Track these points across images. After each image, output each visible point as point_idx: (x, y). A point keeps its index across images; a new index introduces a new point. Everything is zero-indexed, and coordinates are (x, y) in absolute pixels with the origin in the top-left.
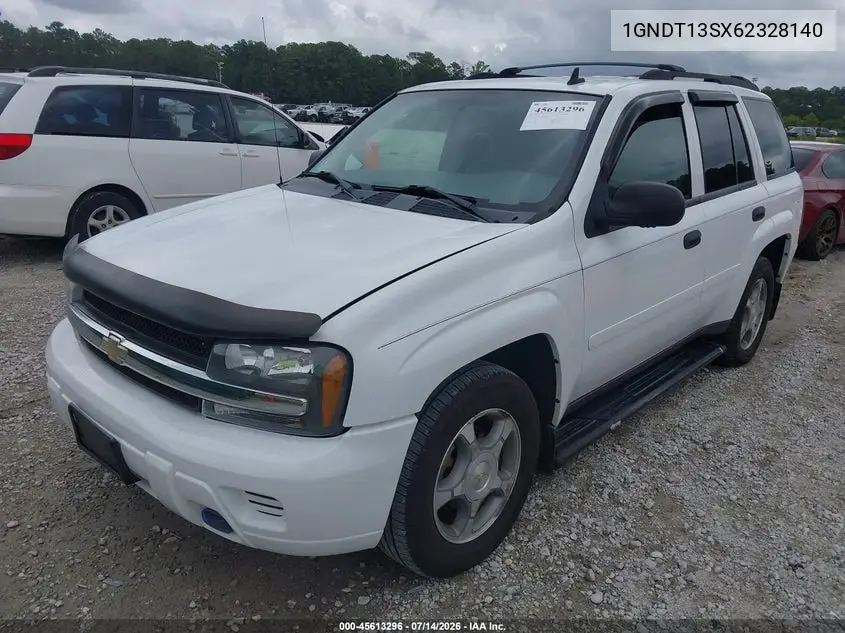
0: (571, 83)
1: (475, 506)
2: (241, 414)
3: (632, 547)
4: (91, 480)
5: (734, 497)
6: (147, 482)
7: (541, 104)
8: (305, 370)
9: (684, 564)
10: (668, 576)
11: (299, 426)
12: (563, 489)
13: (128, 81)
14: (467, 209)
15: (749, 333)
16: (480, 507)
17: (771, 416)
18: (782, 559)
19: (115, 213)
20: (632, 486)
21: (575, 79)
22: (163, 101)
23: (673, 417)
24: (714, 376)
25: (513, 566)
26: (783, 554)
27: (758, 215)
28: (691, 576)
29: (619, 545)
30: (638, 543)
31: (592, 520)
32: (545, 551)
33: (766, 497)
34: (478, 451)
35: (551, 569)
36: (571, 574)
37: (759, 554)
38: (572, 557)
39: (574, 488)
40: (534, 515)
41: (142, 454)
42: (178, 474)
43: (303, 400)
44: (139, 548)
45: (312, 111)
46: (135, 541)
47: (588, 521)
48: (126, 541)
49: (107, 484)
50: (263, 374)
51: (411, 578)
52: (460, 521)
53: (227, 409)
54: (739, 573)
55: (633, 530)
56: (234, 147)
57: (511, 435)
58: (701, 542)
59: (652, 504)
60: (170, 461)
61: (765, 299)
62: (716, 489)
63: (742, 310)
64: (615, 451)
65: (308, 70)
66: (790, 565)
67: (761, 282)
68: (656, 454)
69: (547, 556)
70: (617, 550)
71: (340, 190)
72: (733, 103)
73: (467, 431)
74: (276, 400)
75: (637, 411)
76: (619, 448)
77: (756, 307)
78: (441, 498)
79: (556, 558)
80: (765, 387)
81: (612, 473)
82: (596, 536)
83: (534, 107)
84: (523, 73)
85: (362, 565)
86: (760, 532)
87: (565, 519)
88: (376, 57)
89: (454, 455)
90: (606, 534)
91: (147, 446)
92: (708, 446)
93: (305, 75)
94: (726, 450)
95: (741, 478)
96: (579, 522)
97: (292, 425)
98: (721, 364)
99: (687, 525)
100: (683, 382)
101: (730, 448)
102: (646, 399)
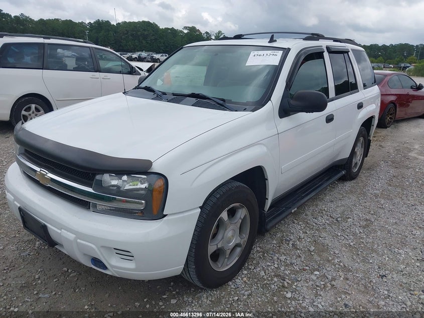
0: (270, 42)
1: (228, 252)
2: (110, 210)
3: (304, 270)
4: (30, 246)
5: (352, 244)
6: (62, 245)
7: (256, 53)
8: (143, 186)
9: (330, 277)
10: (322, 283)
11: (141, 215)
12: (270, 242)
13: (41, 40)
14: (221, 104)
15: (356, 164)
16: (231, 252)
17: (368, 204)
18: (376, 273)
19: (36, 108)
20: (303, 240)
21: (272, 40)
22: (59, 50)
23: (321, 206)
24: (340, 186)
25: (247, 281)
26: (376, 270)
27: (360, 106)
28: (333, 283)
29: (298, 269)
30: (307, 268)
31: (285, 257)
32: (262, 273)
33: (367, 243)
34: (230, 224)
35: (265, 282)
36: (276, 284)
37: (365, 271)
38: (276, 276)
39: (275, 242)
40: (256, 256)
41: (59, 231)
42: (79, 241)
43: (143, 202)
44: (57, 279)
45: (135, 56)
46: (54, 276)
47: (283, 258)
48: (50, 277)
49: (38, 247)
50: (122, 189)
51: (197, 288)
52: (221, 259)
53: (103, 207)
54: (356, 280)
55: (305, 261)
56: (97, 74)
57: (245, 216)
58: (337, 266)
59: (313, 248)
60: (75, 234)
61: (364, 146)
62: (343, 240)
63: (353, 153)
64: (294, 223)
65: (132, 35)
66: (380, 276)
67: (362, 139)
68: (314, 224)
69: (263, 276)
70: (297, 272)
71: (156, 95)
72: (347, 52)
73: (224, 215)
74: (127, 202)
75: (304, 203)
76: (296, 221)
77: (359, 151)
78: (212, 248)
79: (268, 277)
80: (364, 190)
81: (293, 234)
82: (287, 265)
83: (252, 54)
84: (245, 37)
85: (172, 283)
86: (365, 260)
87: (271, 257)
88: (167, 29)
89: (218, 227)
90: (292, 264)
91: (61, 227)
92: (339, 219)
93: (130, 37)
94: (347, 221)
95: (354, 234)
96: (278, 258)
97: (136, 214)
98: (344, 179)
99: (330, 258)
100: (326, 188)
101: (349, 220)
102: (308, 197)
